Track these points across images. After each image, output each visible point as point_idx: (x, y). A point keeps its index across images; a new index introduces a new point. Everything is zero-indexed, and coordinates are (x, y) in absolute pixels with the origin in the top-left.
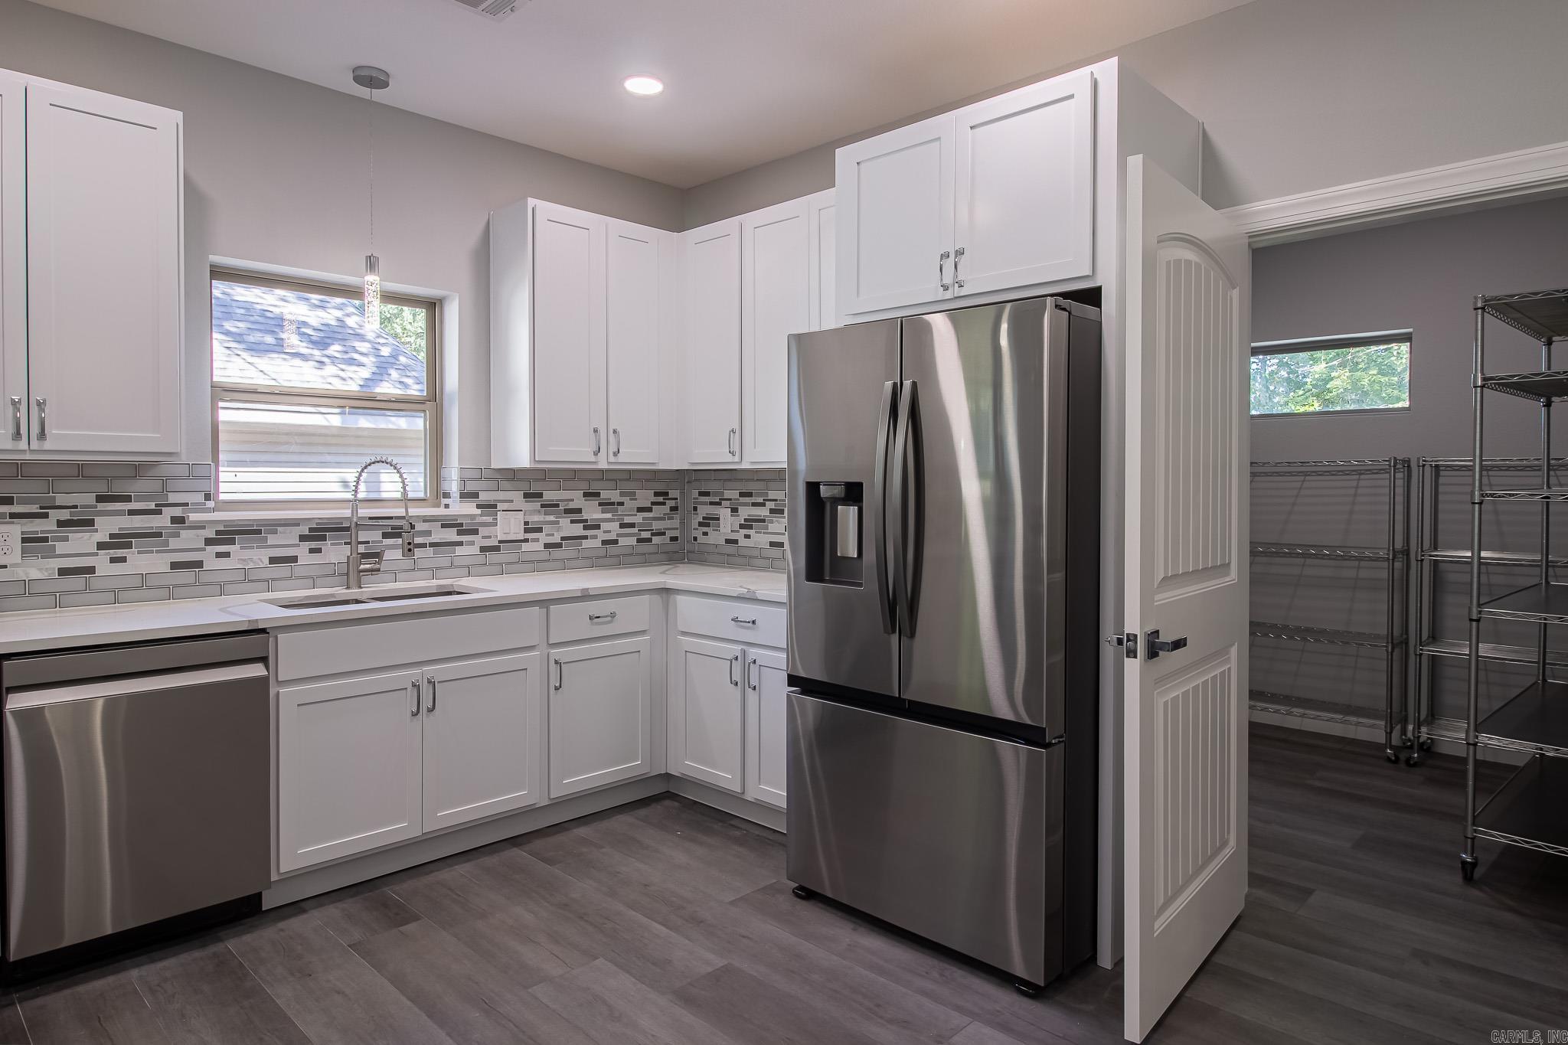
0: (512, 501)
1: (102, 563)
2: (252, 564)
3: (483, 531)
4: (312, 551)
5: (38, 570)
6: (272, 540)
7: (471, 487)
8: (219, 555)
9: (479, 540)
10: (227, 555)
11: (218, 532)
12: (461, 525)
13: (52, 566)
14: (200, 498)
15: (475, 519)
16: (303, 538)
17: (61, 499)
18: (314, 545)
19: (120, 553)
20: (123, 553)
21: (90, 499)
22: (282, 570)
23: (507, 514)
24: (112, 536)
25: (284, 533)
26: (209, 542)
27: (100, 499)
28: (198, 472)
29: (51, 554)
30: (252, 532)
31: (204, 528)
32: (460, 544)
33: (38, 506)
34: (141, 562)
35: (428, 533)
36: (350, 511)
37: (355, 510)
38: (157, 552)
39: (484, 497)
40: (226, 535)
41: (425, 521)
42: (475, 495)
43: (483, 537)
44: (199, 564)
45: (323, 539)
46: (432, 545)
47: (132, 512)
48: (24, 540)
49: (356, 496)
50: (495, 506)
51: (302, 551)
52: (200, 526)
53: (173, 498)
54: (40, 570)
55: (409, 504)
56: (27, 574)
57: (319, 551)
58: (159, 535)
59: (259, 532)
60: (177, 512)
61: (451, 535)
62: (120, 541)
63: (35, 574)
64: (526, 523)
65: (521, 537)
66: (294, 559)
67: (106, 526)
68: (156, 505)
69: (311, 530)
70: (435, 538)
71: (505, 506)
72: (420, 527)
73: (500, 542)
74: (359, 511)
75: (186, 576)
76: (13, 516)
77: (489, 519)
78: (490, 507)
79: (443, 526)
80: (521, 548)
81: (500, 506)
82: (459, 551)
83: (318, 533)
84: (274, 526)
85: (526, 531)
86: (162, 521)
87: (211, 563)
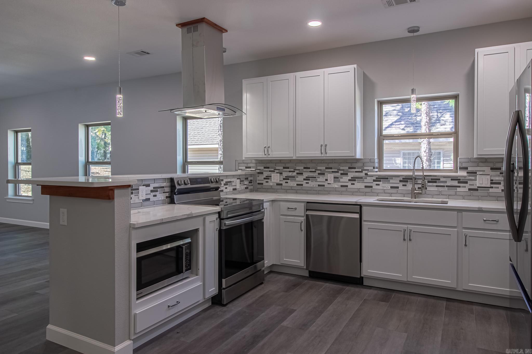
0: (484, 171)
1: (349, 184)
2: (385, 188)
3: (469, 182)
4: (403, 185)
5: (336, 185)
6: (391, 181)
7: (464, 165)
8: (377, 185)
9: (468, 186)
10: (379, 185)
11: (376, 178)
12: (460, 179)
13: (339, 184)
14: (372, 168)
15: (466, 178)
16: (400, 181)
17: (341, 168)
18: (404, 183)
19: (353, 182)
20: (354, 182)
21: (347, 168)
22: (394, 191)
23: (481, 176)
24: (352, 178)
25: (395, 179)
26: (374, 181)
27: (350, 168)
28: (372, 161)
29: (339, 182)
30: (386, 179)
31: (373, 177)
32: (459, 187)
33: (337, 170)
34: (359, 185)
35: (446, 182)
36: (412, 173)
37: (414, 173)
38: (362, 183)
39: (470, 169)
40: (379, 179)
41: (444, 177)
42: (466, 168)
43: (470, 185)
44: (371, 187)
45: (407, 182)
46: (447, 186)
47: (356, 172)
48: (334, 178)
49: (414, 168)
50: (476, 173)
51: (400, 185)
52: (372, 176)
53: (365, 168)
54: (337, 185)
55: (424, 171)
56: (335, 186)
57: (406, 185)
58: (362, 178)
59: (388, 178)
60: (366, 172)
61: (455, 183)
62: (353, 179)
63: (336, 186)
64: (491, 180)
65: (489, 185)
66: (398, 187)
67: (351, 175)
68: (361, 170)
69: (403, 179)
70: (449, 184)
71: (481, 173)
72: (442, 179)
73: (478, 187)
74: (415, 173)
75: (368, 190)
76: (333, 172)
77: (473, 178)
78: (474, 173)
79: (452, 180)
80: (489, 190)
81: (478, 173)
82: (458, 189)
83: (405, 180)
84: (392, 177)
85: (491, 183)
86: (363, 174)
87: (375, 187)
